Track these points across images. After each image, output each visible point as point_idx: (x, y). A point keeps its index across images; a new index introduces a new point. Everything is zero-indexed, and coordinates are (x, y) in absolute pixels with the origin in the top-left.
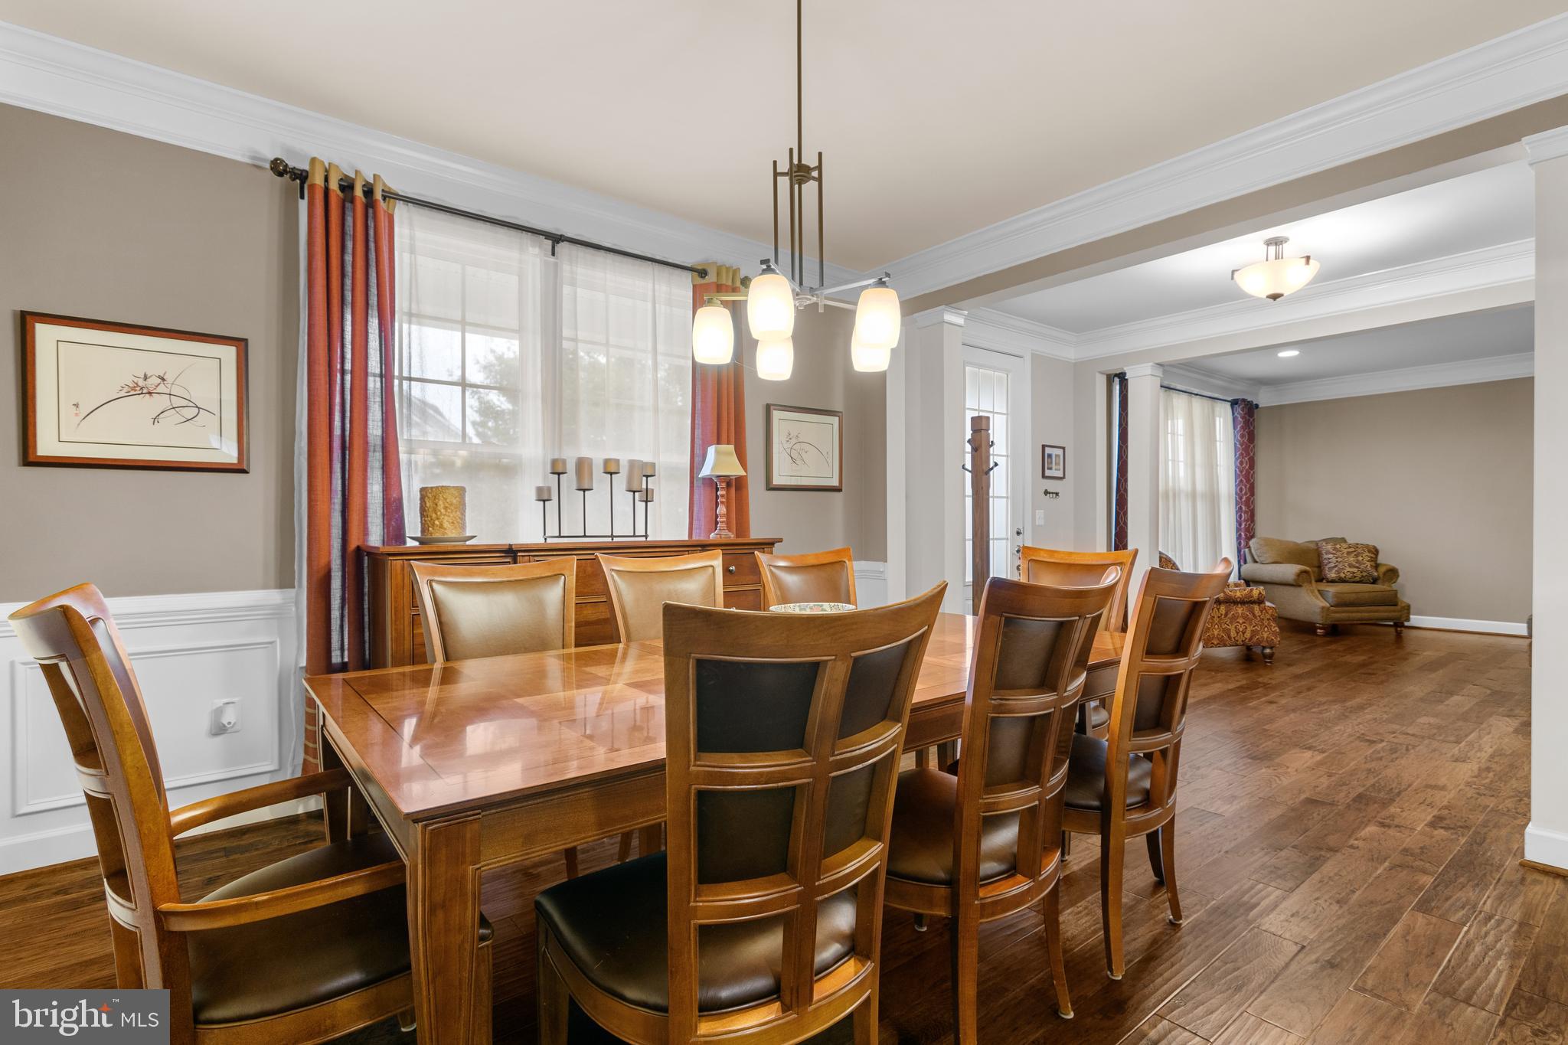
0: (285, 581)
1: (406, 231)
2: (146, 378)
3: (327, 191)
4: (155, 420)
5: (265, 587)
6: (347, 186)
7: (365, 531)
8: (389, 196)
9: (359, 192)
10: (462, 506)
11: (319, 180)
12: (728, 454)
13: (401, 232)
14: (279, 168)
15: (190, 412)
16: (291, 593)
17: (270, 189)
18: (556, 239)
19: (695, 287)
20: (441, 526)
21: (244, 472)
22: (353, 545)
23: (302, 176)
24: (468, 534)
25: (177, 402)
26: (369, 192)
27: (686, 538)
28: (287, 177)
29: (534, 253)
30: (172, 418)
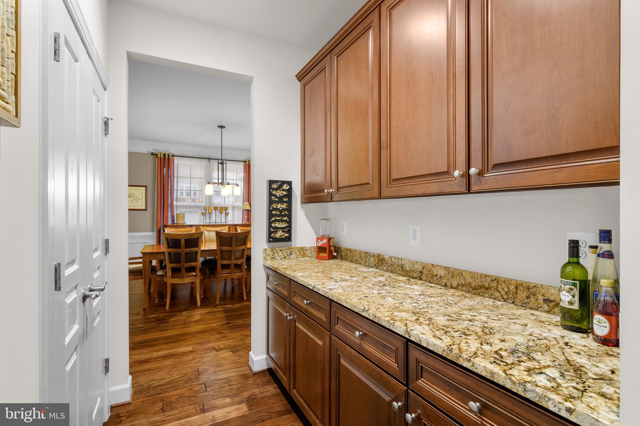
0: (153, 231)
1: (177, 161)
2: (130, 194)
3: (161, 157)
4: (132, 201)
5: (150, 232)
6: (164, 155)
7: (168, 221)
8: (173, 156)
9: (167, 157)
10: (184, 217)
11: (159, 156)
12: (247, 204)
13: (175, 162)
14: (152, 154)
15: (137, 200)
16: (154, 233)
17: (151, 158)
18: (210, 159)
19: (244, 165)
20: (179, 221)
21: (146, 210)
22: (164, 224)
23: (156, 155)
24: (185, 222)
25: (135, 198)
26: (169, 156)
27: (241, 223)
28: (154, 155)
29: (204, 162)
30: (134, 201)
